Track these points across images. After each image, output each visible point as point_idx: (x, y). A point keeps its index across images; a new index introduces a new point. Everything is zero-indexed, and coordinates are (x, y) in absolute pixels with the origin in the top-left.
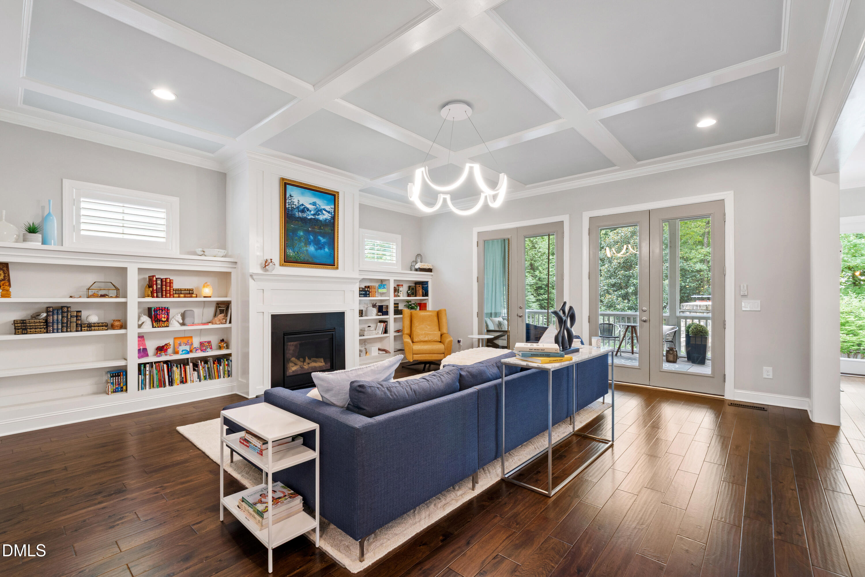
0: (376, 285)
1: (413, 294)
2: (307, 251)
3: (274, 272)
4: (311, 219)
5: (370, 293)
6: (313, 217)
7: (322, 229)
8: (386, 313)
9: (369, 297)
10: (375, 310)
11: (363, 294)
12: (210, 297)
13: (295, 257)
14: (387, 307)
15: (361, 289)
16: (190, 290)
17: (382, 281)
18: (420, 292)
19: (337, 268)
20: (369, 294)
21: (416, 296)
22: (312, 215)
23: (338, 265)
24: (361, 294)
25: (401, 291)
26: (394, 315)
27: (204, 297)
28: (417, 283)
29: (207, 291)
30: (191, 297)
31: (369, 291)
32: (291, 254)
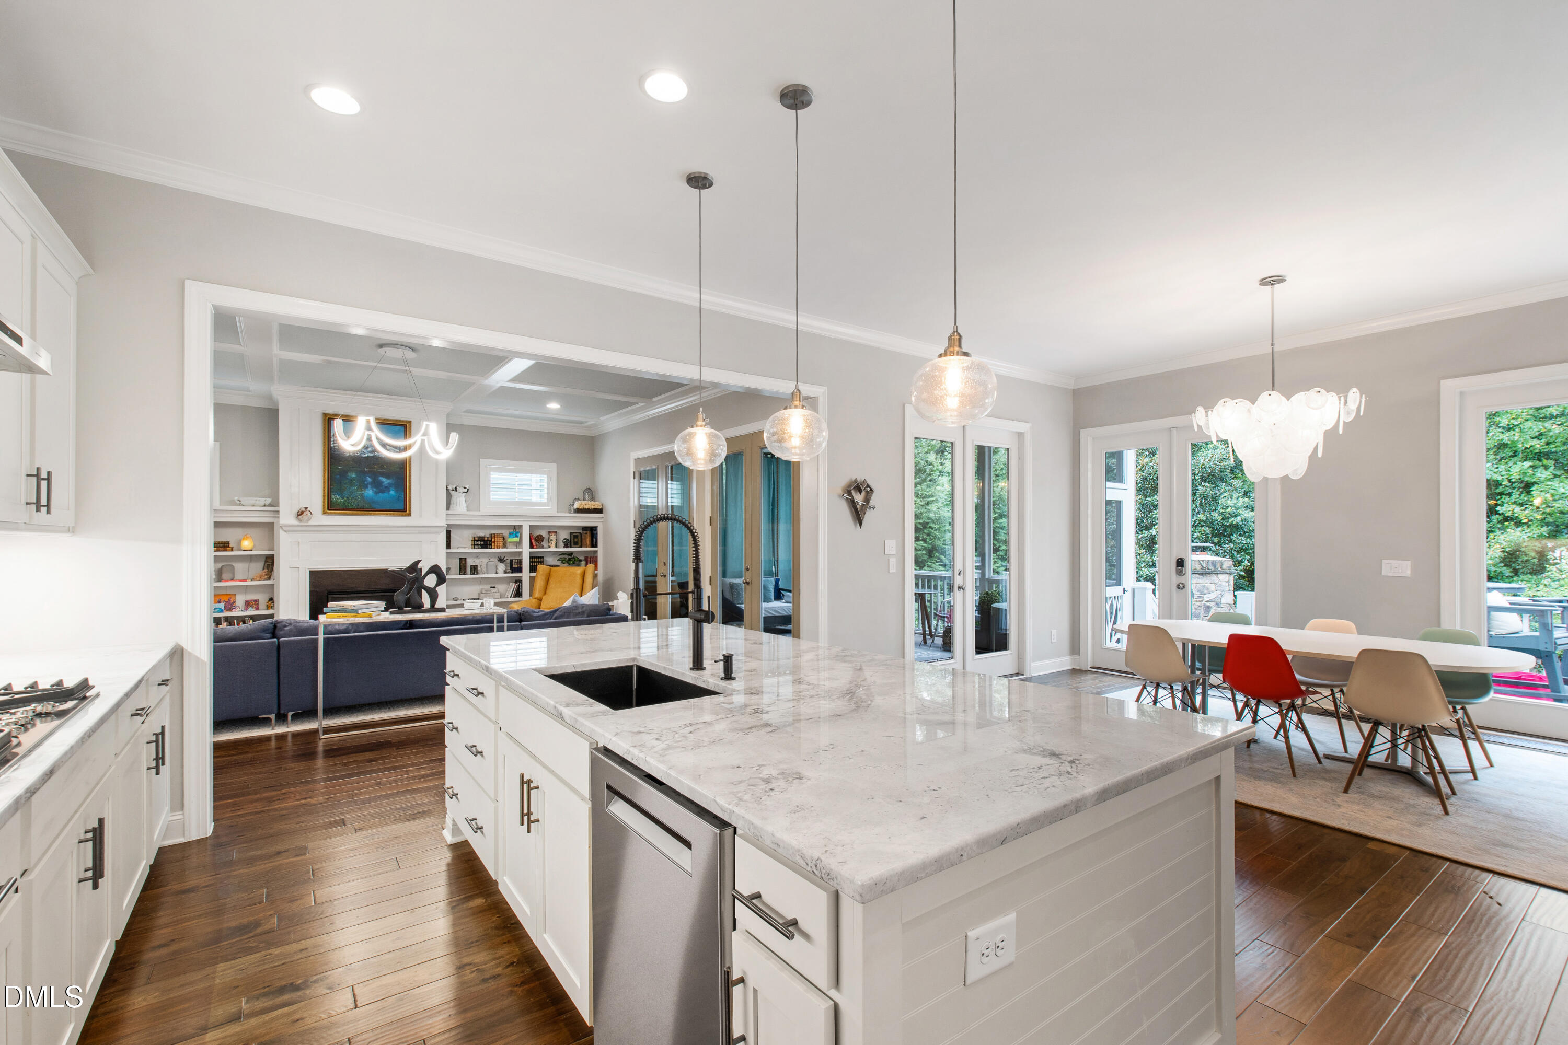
0: (506, 533)
1: (576, 544)
2: (362, 495)
3: (310, 523)
4: (368, 456)
5: (493, 544)
6: (370, 455)
7: (385, 469)
8: (519, 570)
9: (491, 548)
10: (502, 567)
11: (481, 545)
12: (251, 550)
13: (344, 504)
14: (520, 562)
15: (477, 539)
16: (225, 543)
17: (515, 527)
18: (588, 540)
19: (409, 515)
20: (491, 545)
21: (581, 547)
22: (369, 452)
23: (410, 510)
24: (478, 545)
25: (552, 540)
26: (530, 572)
27: (244, 551)
28: (585, 528)
29: (246, 544)
30: (226, 550)
31: (491, 541)
32: (339, 501)
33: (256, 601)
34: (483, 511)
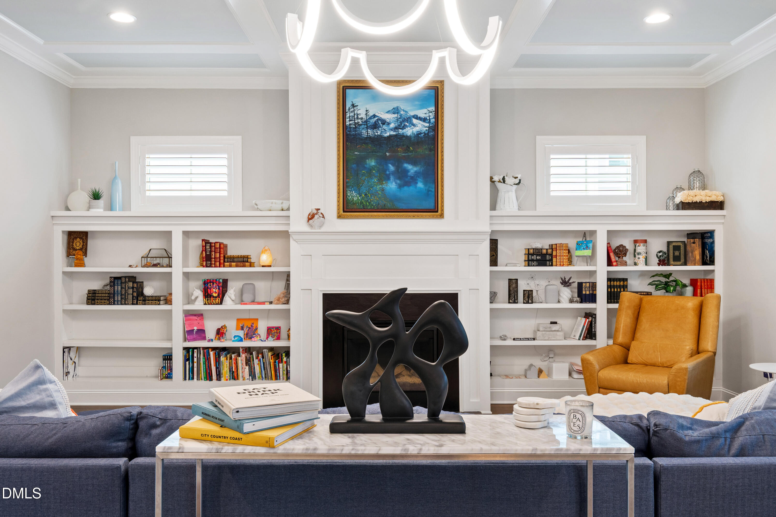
0: (572, 243)
1: (677, 259)
2: (383, 190)
3: (323, 229)
4: (390, 136)
5: (554, 259)
6: (392, 133)
7: (411, 152)
8: (592, 298)
9: (552, 265)
10: (566, 293)
11: (537, 260)
12: (270, 266)
13: (361, 203)
14: (593, 286)
15: (531, 251)
16: (244, 257)
17: (584, 234)
18: (697, 254)
19: (442, 216)
20: (552, 260)
21: (685, 264)
22: (391, 130)
23: (442, 210)
24: (533, 260)
25: (639, 254)
26: (608, 303)
27: (263, 266)
28: (692, 235)
29: (265, 258)
30: (244, 266)
31: (551, 254)
32: (355, 199)
33: (278, 328)
34: (541, 210)
